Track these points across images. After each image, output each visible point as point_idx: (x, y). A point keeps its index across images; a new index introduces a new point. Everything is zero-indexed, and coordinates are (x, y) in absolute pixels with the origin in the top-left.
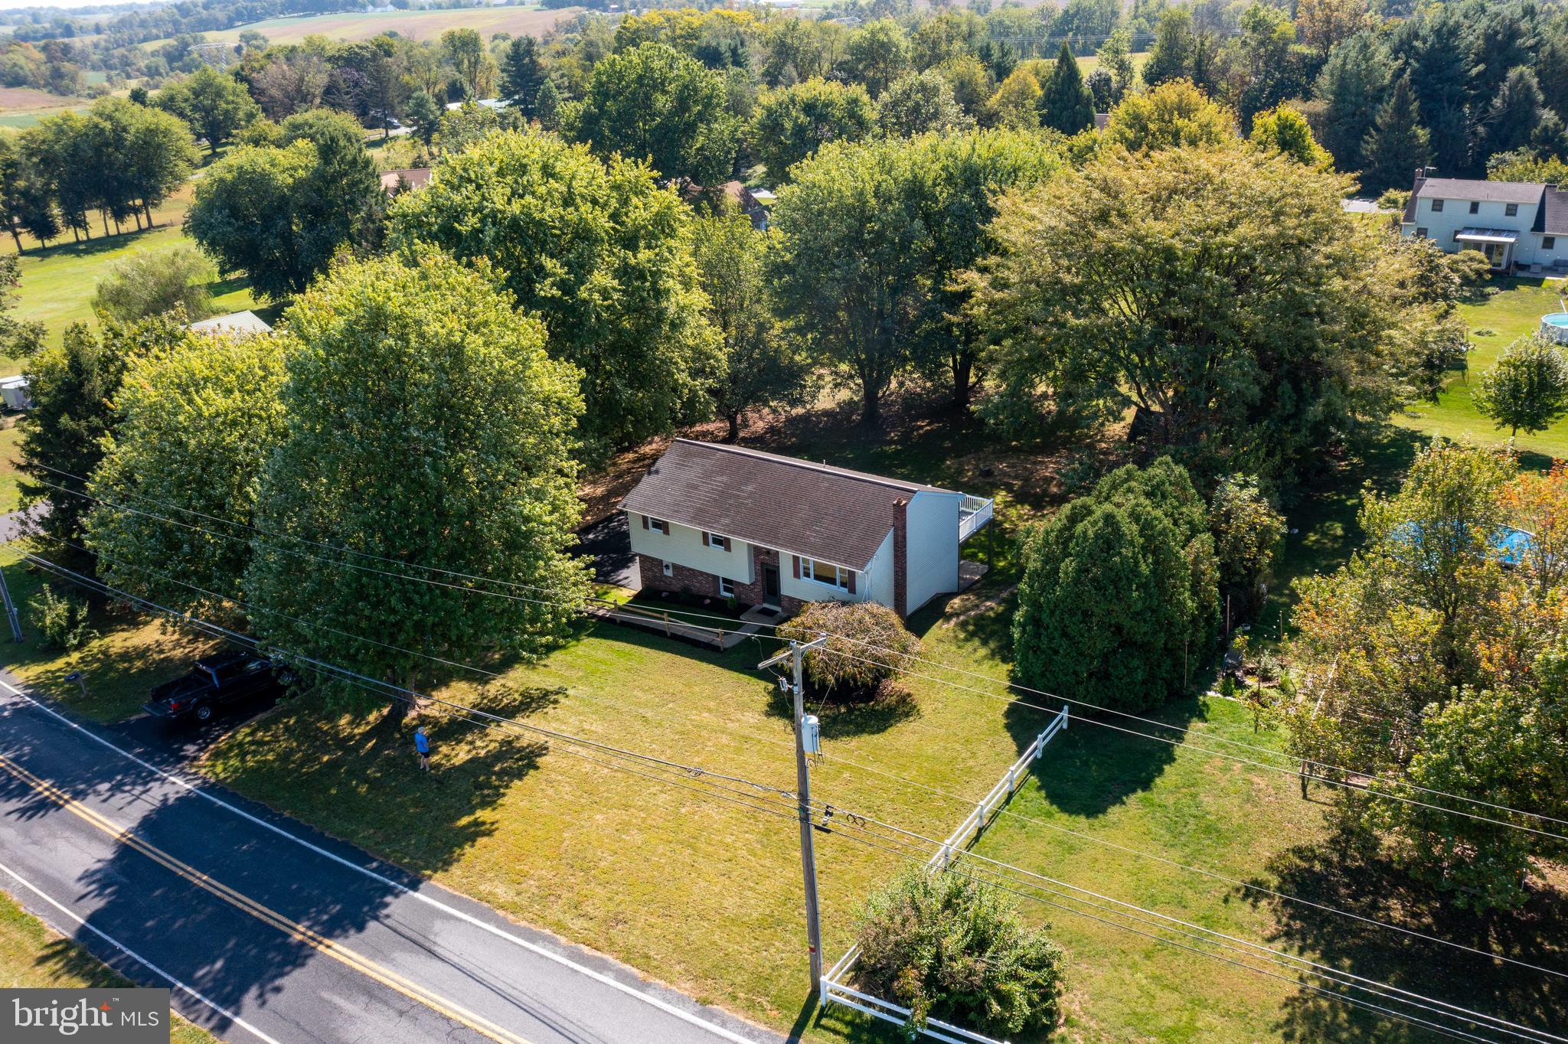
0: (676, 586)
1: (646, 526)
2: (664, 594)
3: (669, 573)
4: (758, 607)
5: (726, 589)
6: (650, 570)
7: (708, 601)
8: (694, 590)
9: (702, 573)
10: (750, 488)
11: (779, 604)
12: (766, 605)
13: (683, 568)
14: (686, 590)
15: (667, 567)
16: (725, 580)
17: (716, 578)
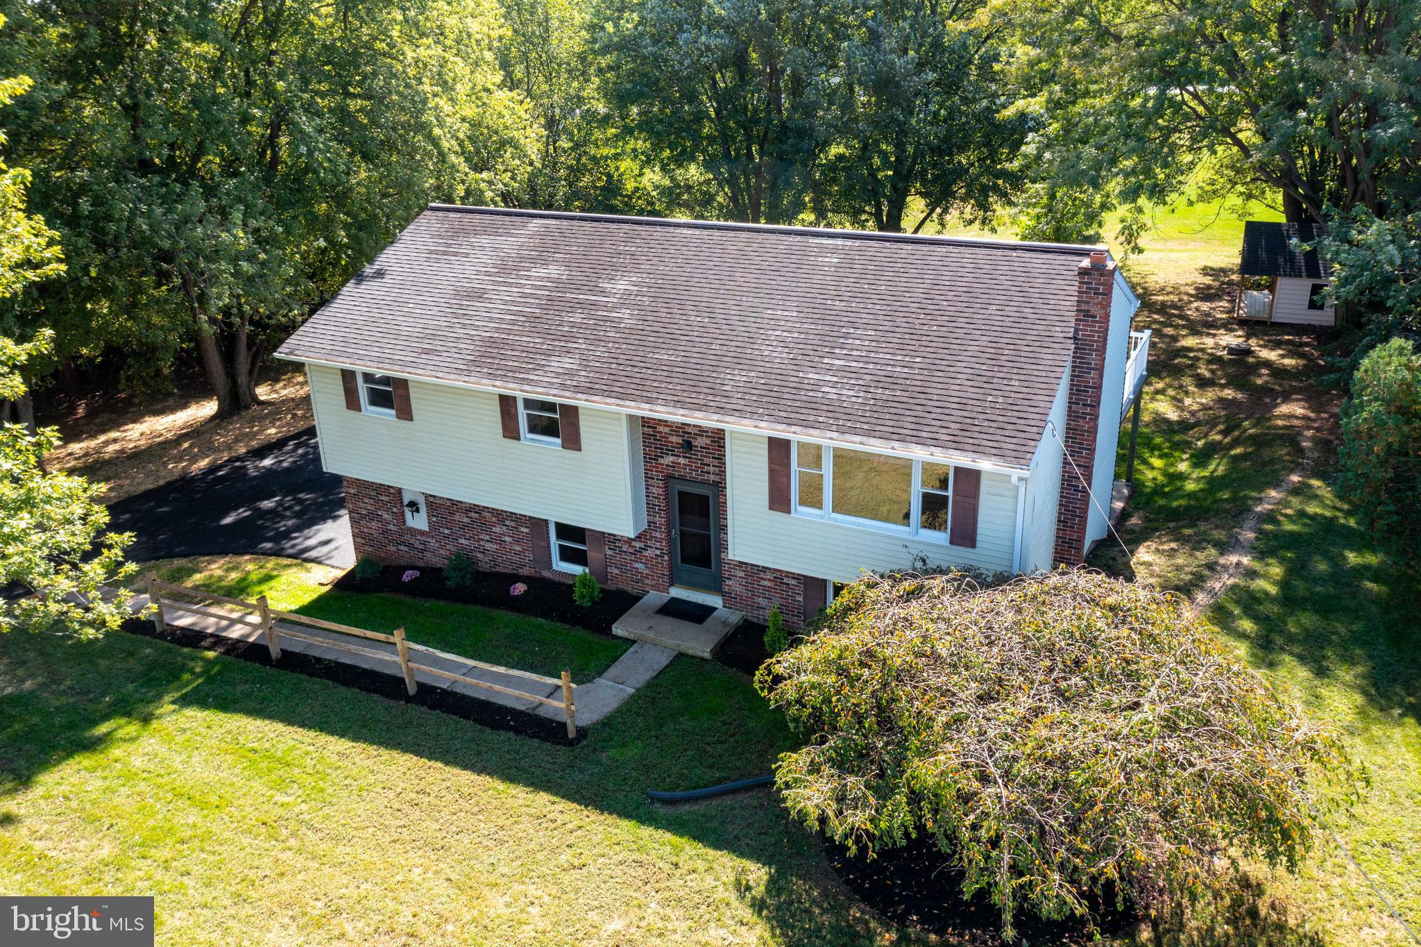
0: (438, 555)
1: (352, 402)
2: (407, 576)
3: (419, 522)
4: (655, 598)
5: (567, 555)
6: (373, 516)
7: (520, 588)
8: (484, 563)
9: (501, 516)
10: (622, 285)
11: (715, 586)
12: (677, 592)
13: (454, 506)
14: (463, 562)
15: (413, 505)
16: (565, 531)
17: (538, 525)
